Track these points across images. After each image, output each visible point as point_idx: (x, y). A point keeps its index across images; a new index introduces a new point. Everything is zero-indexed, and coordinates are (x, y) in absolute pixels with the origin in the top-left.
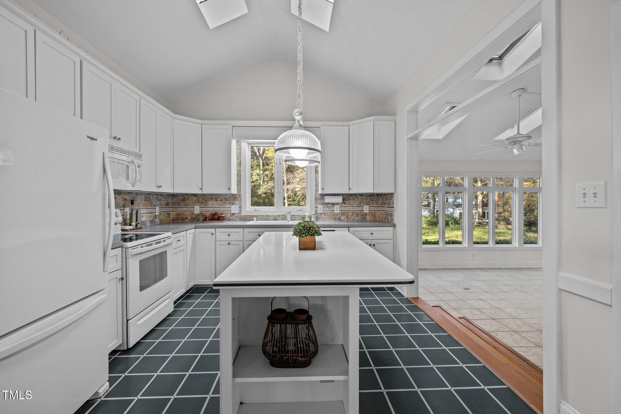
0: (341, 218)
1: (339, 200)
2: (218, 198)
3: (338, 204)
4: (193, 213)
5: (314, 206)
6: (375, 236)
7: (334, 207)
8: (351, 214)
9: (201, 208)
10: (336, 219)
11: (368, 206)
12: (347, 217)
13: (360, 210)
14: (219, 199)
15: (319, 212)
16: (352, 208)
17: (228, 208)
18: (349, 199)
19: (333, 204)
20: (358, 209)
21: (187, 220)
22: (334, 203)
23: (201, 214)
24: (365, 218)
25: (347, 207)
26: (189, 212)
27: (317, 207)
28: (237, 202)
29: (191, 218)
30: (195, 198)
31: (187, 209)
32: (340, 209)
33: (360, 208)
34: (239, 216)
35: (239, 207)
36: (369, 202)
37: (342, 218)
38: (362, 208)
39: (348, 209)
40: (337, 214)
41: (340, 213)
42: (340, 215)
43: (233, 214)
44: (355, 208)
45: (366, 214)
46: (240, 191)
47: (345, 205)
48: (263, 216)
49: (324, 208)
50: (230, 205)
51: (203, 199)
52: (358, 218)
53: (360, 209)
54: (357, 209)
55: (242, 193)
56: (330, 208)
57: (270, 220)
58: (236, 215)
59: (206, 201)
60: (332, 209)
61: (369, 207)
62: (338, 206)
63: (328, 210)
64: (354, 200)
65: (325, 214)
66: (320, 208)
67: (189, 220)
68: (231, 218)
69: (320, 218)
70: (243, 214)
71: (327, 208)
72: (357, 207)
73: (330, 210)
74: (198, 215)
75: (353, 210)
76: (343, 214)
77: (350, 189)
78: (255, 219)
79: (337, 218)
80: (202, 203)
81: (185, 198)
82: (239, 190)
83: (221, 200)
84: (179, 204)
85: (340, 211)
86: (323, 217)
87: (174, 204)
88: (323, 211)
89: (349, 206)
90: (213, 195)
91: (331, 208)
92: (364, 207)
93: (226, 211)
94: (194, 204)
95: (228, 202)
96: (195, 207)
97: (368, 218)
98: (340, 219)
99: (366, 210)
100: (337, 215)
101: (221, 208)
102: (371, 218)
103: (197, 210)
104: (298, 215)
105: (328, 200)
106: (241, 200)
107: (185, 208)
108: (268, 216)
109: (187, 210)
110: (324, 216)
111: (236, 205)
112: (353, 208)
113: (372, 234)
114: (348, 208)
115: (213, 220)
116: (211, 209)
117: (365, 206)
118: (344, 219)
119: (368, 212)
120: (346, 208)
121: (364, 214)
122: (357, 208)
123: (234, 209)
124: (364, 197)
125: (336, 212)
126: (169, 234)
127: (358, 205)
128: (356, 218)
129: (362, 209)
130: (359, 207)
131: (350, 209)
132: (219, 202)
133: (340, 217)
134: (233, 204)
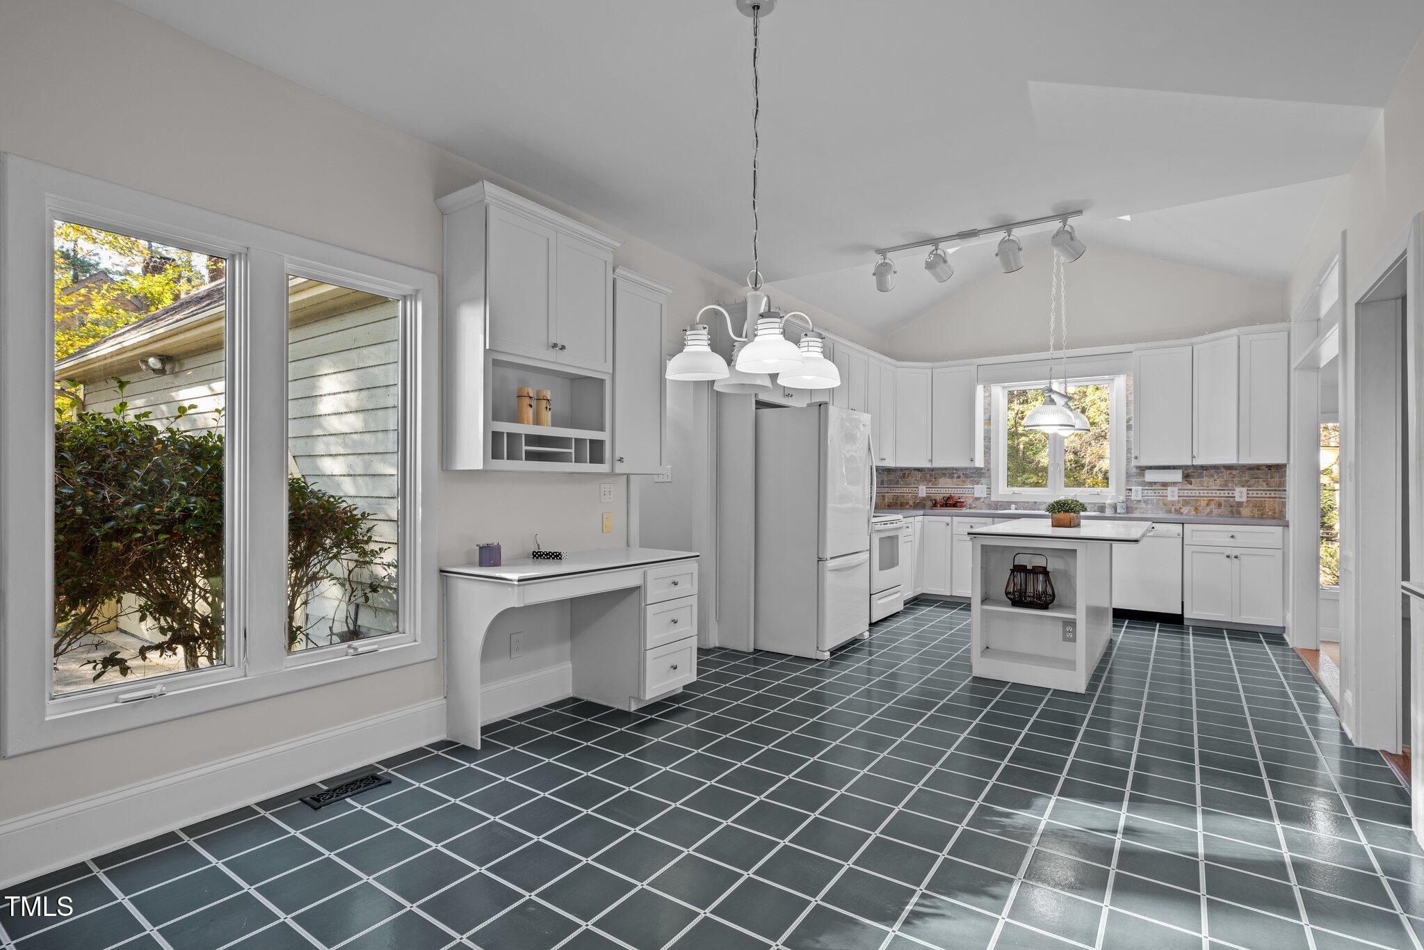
0: (1182, 511)
1: (1177, 476)
2: (953, 474)
3: (1174, 484)
4: (916, 496)
5: (1123, 487)
6: (1240, 540)
7: (1167, 490)
8: (1203, 503)
9: (928, 489)
10: (1171, 512)
11: (1244, 490)
12: (1196, 509)
13: (1227, 497)
14: (956, 476)
15: (1133, 498)
16: (1206, 492)
17: (970, 490)
18: (1200, 476)
19: (1165, 485)
20: (1222, 495)
21: (908, 507)
22: (1167, 483)
23: (928, 498)
24: (1239, 513)
25: (1195, 490)
26: (910, 495)
27: (1131, 489)
28: (983, 480)
29: (914, 503)
30: (919, 474)
31: (907, 489)
32: (1179, 493)
33: (1226, 492)
34: (986, 501)
35: (987, 488)
36: (1247, 481)
37: (1185, 510)
38: (1231, 492)
39: (1197, 494)
40: (1173, 503)
41: (1179, 501)
42: (1180, 505)
43: (978, 499)
44: (1214, 492)
45: (1240, 504)
46: (989, 463)
47: (1190, 487)
48: (1028, 503)
49: (1146, 492)
50: (973, 484)
51: (931, 475)
52: (1220, 510)
53: (1226, 495)
54: (1218, 495)
55: (992, 466)
56: (1157, 491)
57: (1039, 510)
58: (982, 500)
59: (935, 478)
60: (1161, 494)
61: (1248, 490)
62: (1176, 489)
63: (1153, 494)
64: (1212, 476)
65: (1146, 502)
66: (1137, 491)
67: (911, 506)
68: (974, 505)
69: (1136, 508)
70: (993, 498)
71: (1151, 491)
72: (1218, 490)
73: (1157, 494)
74: (924, 498)
75: (1209, 497)
76: (1186, 503)
77: (1193, 457)
78: (1013, 505)
79: (1173, 510)
80: (930, 481)
81: (905, 474)
82: (987, 461)
83: (959, 477)
84: (897, 482)
85: (1179, 496)
86: (1142, 508)
87: (890, 482)
88: (1142, 496)
89: (1201, 488)
90: (947, 469)
91: (1161, 492)
92: (1234, 490)
93: (966, 494)
94: (918, 482)
95: (969, 480)
96: (920, 487)
97: (1245, 511)
98: (1178, 512)
99: (1241, 497)
100: (1173, 505)
101: (959, 490)
102: (1250, 511)
103: (922, 491)
104: (1091, 503)
105: (1150, 476)
106: (990, 477)
107: (905, 489)
108: (1035, 503)
109: (907, 491)
110: (1144, 506)
111: (982, 484)
112: (1210, 492)
113: (1232, 537)
114: (1197, 492)
115: (947, 506)
116: (943, 491)
117: (1238, 489)
118: (1189, 511)
119: (1244, 499)
120: (1194, 492)
121: (1234, 503)
122: (1218, 492)
123: (979, 491)
124: (1234, 472)
125: (1170, 498)
127: (1221, 486)
128: (1216, 511)
129: (1230, 495)
130: (1224, 490)
131: (1202, 495)
132: (955, 480)
133: (1180, 508)
134: (978, 484)
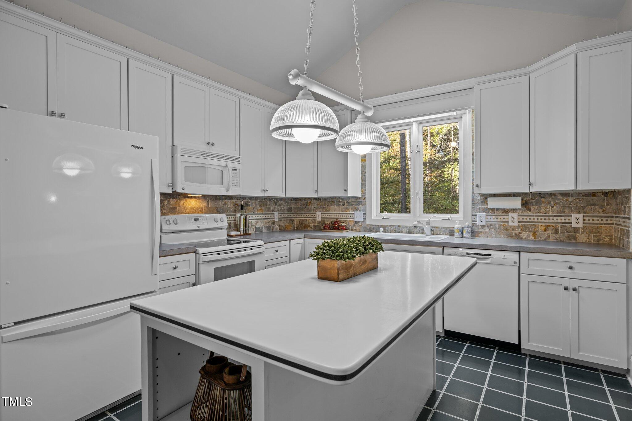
0: (521, 235)
1: (516, 203)
2: (340, 202)
3: (514, 210)
4: (315, 220)
5: (470, 213)
6: (579, 271)
7: (508, 216)
8: (541, 229)
9: (323, 215)
10: (512, 237)
11: (581, 216)
12: (534, 234)
13: (563, 223)
14: (341, 204)
15: (478, 223)
16: (543, 218)
17: (352, 215)
18: (538, 203)
19: (506, 211)
20: (559, 221)
21: (309, 228)
22: (508, 210)
23: (323, 222)
24: (575, 238)
25: (533, 216)
26: (311, 219)
27: (476, 215)
28: (361, 207)
29: (314, 225)
30: (317, 203)
31: (309, 215)
32: (518, 219)
33: (563, 218)
34: (363, 225)
35: (364, 214)
36: (584, 208)
37: (524, 235)
38: (567, 218)
39: (536, 220)
40: (513, 228)
41: (518, 227)
42: (520, 230)
43: (357, 223)
44: (551, 218)
45: (576, 230)
46: (365, 193)
47: (529, 213)
48: (393, 226)
49: (489, 217)
50: (354, 211)
51: (325, 203)
52: (557, 236)
53: (563, 221)
54: (555, 220)
55: (367, 195)
56: (499, 217)
57: (402, 232)
58: (360, 224)
59: (328, 206)
60: (502, 219)
61: (584, 216)
62: (515, 215)
63: (495, 220)
64: (550, 203)
65: (489, 227)
66: (481, 217)
67: (311, 228)
68: (354, 228)
69: (481, 232)
70: (368, 223)
71: (494, 217)
72: (555, 216)
73: (499, 220)
74: (320, 222)
75: (546, 222)
76: (525, 228)
77: (530, 184)
78: (381, 230)
79: (513, 234)
80: (324, 208)
81: (307, 202)
82: (363, 192)
83: (343, 205)
84: (302, 210)
85: (519, 222)
86: (486, 232)
87: (298, 209)
88: (486, 222)
89: (538, 214)
90: (335, 198)
91: (502, 217)
92: (571, 216)
93: (348, 218)
94: (316, 209)
95: (351, 207)
96: (317, 213)
97: (582, 237)
98: (518, 237)
99: (577, 223)
100: (513, 230)
101: (344, 215)
102: (588, 238)
103: (319, 217)
104: (444, 227)
105: (492, 203)
106: (365, 204)
107: (307, 214)
108: (399, 226)
109: (309, 216)
110: (487, 230)
111: (360, 211)
112: (547, 218)
113: (570, 268)
114: (536, 218)
115: (334, 229)
116: (333, 216)
117: (574, 216)
118: (528, 236)
119: (580, 225)
120: (532, 218)
121: (571, 229)
122: (555, 218)
123: (358, 216)
124: (571, 199)
125: (510, 224)
126: (261, 242)
127: (557, 212)
128: (553, 237)
129: (567, 221)
130: (561, 216)
131: (540, 220)
132: (341, 207)
133: (520, 233)
134: (357, 210)
